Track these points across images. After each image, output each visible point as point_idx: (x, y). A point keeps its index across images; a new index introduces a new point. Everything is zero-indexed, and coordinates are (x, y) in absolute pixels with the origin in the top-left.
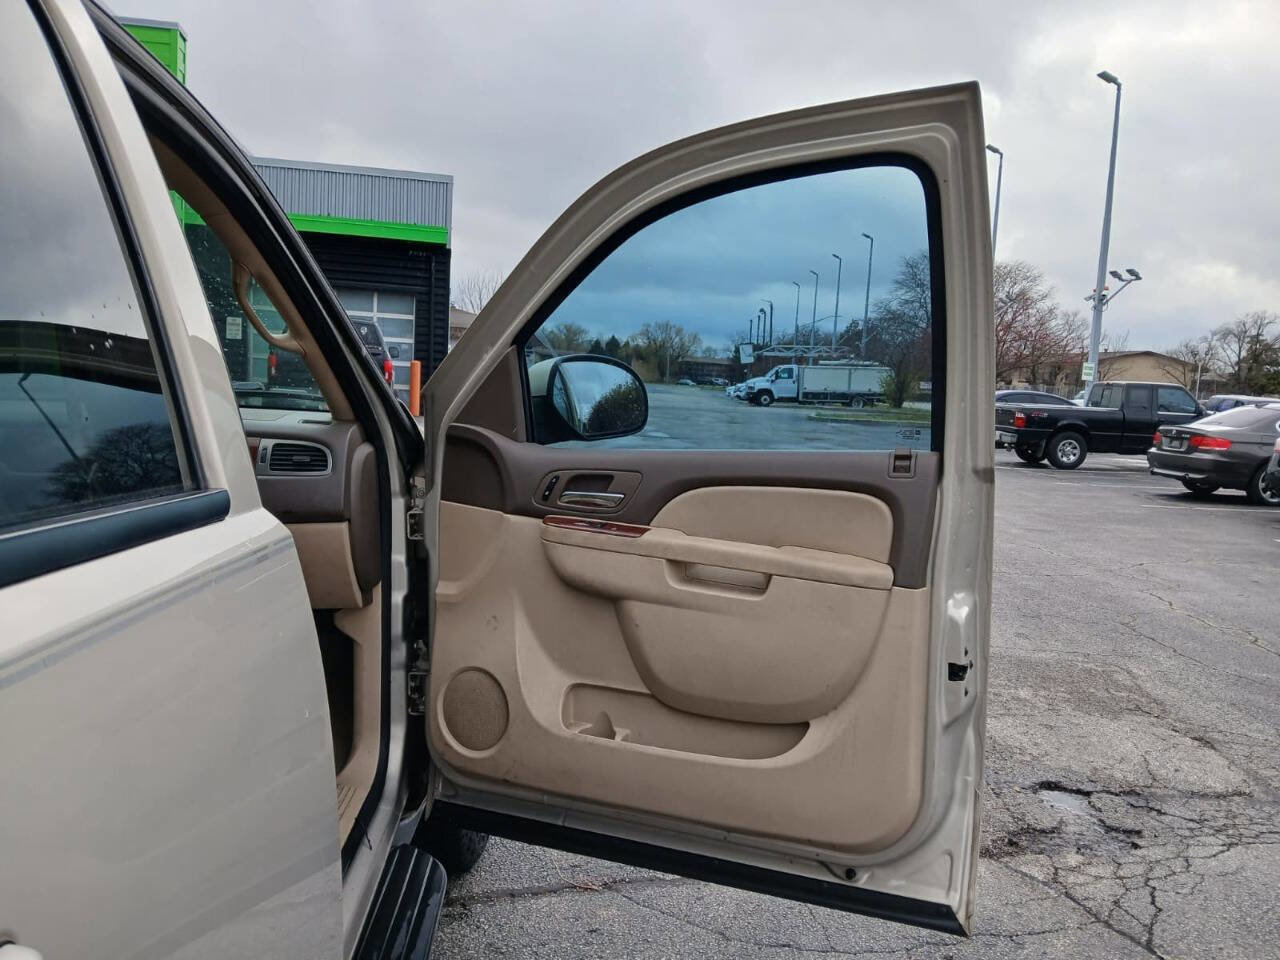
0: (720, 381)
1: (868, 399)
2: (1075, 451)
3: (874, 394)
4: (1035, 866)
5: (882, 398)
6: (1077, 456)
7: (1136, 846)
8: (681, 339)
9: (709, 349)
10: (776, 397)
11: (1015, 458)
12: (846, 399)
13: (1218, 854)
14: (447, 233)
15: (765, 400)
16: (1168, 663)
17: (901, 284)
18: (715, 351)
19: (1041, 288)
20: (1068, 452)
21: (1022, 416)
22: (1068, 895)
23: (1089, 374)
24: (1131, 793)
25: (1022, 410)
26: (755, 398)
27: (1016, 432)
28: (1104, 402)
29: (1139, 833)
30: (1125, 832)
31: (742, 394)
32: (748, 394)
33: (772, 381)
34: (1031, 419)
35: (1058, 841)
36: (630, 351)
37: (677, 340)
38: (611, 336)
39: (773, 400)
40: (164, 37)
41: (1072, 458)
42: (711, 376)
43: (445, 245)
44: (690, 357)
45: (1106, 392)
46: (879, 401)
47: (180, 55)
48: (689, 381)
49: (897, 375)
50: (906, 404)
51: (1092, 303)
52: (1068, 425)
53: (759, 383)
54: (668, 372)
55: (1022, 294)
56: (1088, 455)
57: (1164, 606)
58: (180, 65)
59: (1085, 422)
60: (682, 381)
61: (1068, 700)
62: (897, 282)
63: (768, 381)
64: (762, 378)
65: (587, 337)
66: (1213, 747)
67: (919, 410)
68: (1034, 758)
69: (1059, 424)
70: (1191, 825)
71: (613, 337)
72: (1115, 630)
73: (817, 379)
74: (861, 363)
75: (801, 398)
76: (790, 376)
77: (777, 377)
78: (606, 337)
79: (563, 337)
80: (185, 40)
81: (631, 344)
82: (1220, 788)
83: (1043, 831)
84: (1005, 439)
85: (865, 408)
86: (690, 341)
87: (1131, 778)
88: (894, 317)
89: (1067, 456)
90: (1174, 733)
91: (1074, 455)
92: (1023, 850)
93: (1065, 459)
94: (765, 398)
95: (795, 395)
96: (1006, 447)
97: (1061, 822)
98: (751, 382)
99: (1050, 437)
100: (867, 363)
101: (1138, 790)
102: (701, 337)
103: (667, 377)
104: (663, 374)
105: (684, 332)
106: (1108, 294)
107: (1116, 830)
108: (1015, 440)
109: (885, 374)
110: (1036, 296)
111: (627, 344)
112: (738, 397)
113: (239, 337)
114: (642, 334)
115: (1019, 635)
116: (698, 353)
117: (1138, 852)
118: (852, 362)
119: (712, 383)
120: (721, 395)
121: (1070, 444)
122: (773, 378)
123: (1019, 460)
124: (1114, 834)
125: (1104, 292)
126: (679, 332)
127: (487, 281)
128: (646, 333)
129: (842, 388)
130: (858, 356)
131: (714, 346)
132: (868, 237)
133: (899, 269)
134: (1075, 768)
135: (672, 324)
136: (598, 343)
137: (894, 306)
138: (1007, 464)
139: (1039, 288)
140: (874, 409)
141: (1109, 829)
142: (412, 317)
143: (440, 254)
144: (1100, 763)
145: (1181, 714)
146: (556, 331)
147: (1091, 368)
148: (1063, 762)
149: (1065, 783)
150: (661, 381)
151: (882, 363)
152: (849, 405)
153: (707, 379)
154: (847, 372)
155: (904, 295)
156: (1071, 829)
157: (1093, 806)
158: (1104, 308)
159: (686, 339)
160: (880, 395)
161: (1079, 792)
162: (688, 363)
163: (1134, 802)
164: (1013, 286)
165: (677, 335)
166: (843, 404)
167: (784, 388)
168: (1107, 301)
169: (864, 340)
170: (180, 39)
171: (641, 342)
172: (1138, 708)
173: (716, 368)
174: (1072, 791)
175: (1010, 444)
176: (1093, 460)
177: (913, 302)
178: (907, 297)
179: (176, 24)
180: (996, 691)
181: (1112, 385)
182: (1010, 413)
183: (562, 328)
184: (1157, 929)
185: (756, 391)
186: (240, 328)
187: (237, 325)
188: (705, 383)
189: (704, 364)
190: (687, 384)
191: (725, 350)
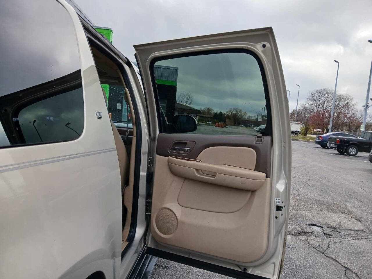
0: (252, 126)
1: (296, 133)
2: (355, 151)
3: (298, 132)
4: (303, 238)
5: (300, 133)
6: (355, 152)
7: (330, 237)
8: (241, 113)
9: (249, 116)
11: (336, 152)
13: (349, 240)
14: (176, 83)
16: (357, 203)
17: (309, 99)
18: (251, 117)
19: (354, 102)
20: (352, 151)
21: (339, 140)
22: (308, 243)
23: (363, 129)
24: (334, 228)
25: (338, 138)
27: (337, 144)
28: (364, 137)
29: (332, 235)
30: (329, 235)
32: (259, 130)
34: (341, 141)
35: (311, 235)
36: (225, 116)
37: (240, 113)
38: (220, 112)
40: (107, 32)
41: (354, 153)
42: (250, 124)
43: (175, 86)
44: (244, 118)
45: (365, 134)
46: (300, 134)
47: (111, 36)
48: (243, 126)
49: (306, 126)
50: (308, 135)
51: (364, 108)
52: (353, 143)
53: (263, 127)
54: (237, 123)
55: (347, 103)
56: (359, 152)
57: (363, 191)
58: (111, 39)
59: (357, 142)
60: (241, 125)
61: (326, 209)
62: (308, 99)
65: (213, 112)
66: (361, 222)
67: (312, 137)
68: (311, 219)
69: (350, 143)
70: (346, 235)
71: (221, 112)
72: (347, 196)
74: (294, 122)
78: (219, 112)
79: (206, 111)
80: (112, 32)
81: (226, 114)
82: (357, 229)
83: (308, 233)
84: (333, 146)
85: (296, 136)
86: (243, 114)
87: (335, 225)
88: (306, 109)
89: (352, 152)
90: (351, 218)
91: (354, 152)
92: (302, 235)
93: (351, 153)
96: (334, 149)
97: (313, 231)
98: (260, 126)
99: (347, 147)
100: (297, 122)
101: (336, 228)
102: (246, 112)
104: (235, 123)
105: (242, 111)
106: (369, 105)
107: (327, 234)
108: (336, 147)
109: (302, 126)
110: (351, 105)
111: (225, 114)
112: (257, 131)
113: (120, 109)
114: (230, 111)
115: (318, 194)
116: (246, 117)
117: (330, 238)
119: (250, 126)
120: (252, 130)
121: (353, 149)
123: (338, 153)
124: (326, 235)
125: (368, 105)
126: (240, 111)
127: (186, 94)
130: (294, 120)
131: (251, 116)
132: (298, 85)
133: (308, 95)
134: (321, 222)
135: (238, 108)
136: (216, 113)
137: (307, 106)
138: (334, 154)
139: (353, 102)
140: (298, 136)
141: (325, 234)
142: (166, 105)
143: (174, 89)
144: (328, 221)
145: (355, 215)
146: (204, 109)
147: (363, 127)
148: (319, 220)
149: (317, 225)
150: (234, 125)
151: (301, 123)
155: (310, 103)
156: (315, 233)
157: (323, 230)
158: (368, 109)
159: (243, 113)
160: (300, 132)
161: (320, 227)
162: (243, 120)
163: (334, 230)
164: (344, 101)
165: (240, 112)
168: (369, 107)
169: (296, 116)
170: (111, 32)
171: (229, 113)
172: (344, 212)
173: (251, 122)
174: (318, 226)
175: (335, 148)
176: (360, 154)
177: (313, 104)
178: (311, 103)
179: (111, 28)
180: (307, 205)
181: (367, 132)
182: (335, 139)
183: (206, 109)
184: (327, 251)
185: (262, 129)
186: (121, 106)
187: (120, 105)
188: (248, 126)
189: (247, 121)
190: (242, 126)
191: (254, 117)
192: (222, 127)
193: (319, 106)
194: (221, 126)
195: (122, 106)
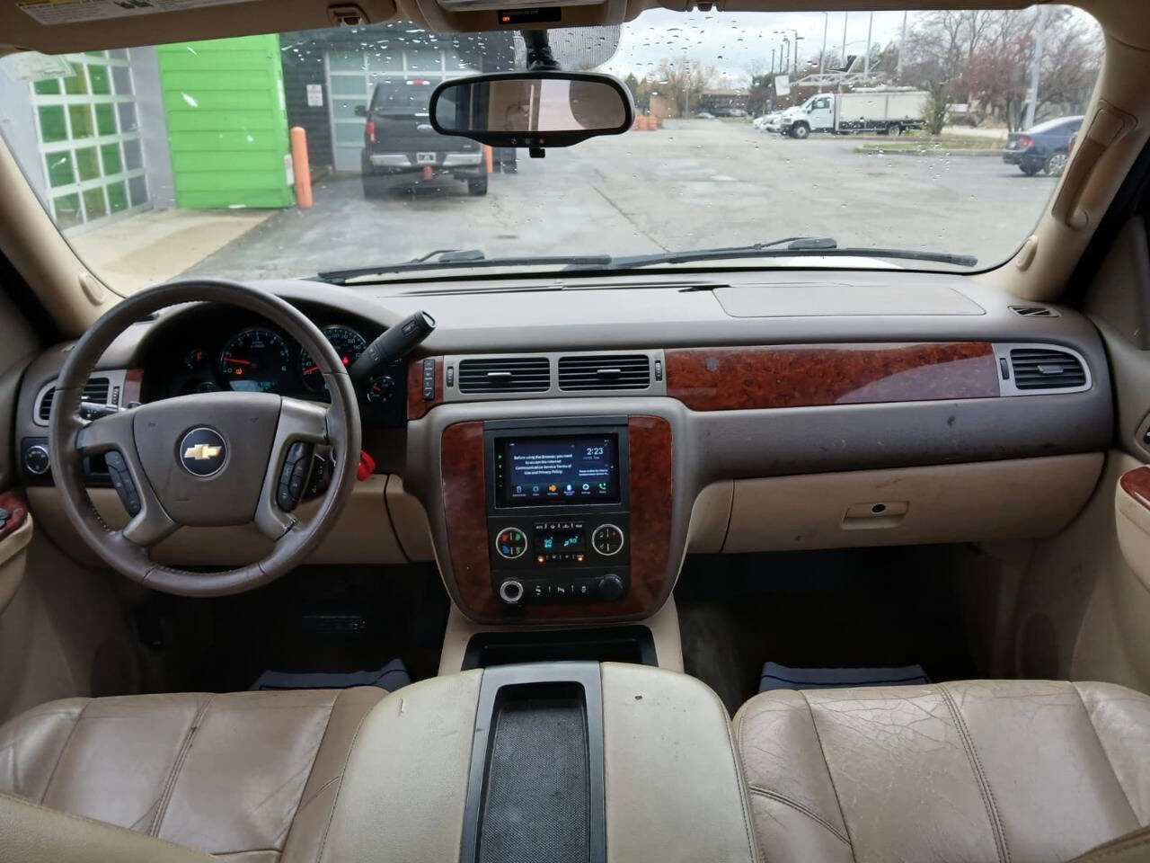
0: (738, 112)
1: (903, 126)
3: (911, 121)
5: (919, 125)
8: (699, 73)
9: (724, 81)
10: (813, 129)
12: (884, 128)
15: (801, 132)
18: (730, 82)
26: (791, 131)
31: (776, 126)
32: (782, 126)
33: (809, 112)
36: (648, 89)
37: (694, 74)
38: (628, 74)
39: (809, 130)
42: (729, 107)
44: (708, 90)
46: (915, 127)
48: (708, 115)
49: (935, 99)
50: (945, 130)
53: (795, 113)
54: (687, 107)
60: (701, 115)
63: (804, 112)
64: (797, 108)
71: (630, 74)
73: (854, 108)
74: (899, 88)
75: (837, 128)
76: (826, 105)
77: (813, 108)
81: (649, 80)
85: (903, 136)
86: (707, 74)
94: (801, 130)
95: (831, 126)
98: (786, 113)
100: (905, 88)
103: (686, 112)
104: (681, 110)
105: (701, 65)
109: (924, 100)
111: (644, 81)
112: (769, 130)
113: (320, 103)
116: (713, 86)
118: (890, 89)
119: (729, 115)
120: (747, 127)
122: (810, 108)
126: (696, 65)
128: (662, 68)
129: (878, 115)
130: (896, 82)
131: (729, 77)
137: (919, 29)
140: (910, 136)
150: (679, 116)
151: (920, 88)
152: (886, 133)
153: (724, 111)
154: (884, 98)
155: (928, 16)
159: (704, 72)
160: (917, 121)
162: (706, 96)
165: (694, 68)
166: (879, 133)
167: (820, 119)
169: (900, 64)
171: (658, 77)
173: (732, 100)
177: (937, 23)
178: (931, 18)
185: (792, 123)
186: (320, 95)
187: (317, 92)
188: (723, 115)
189: (721, 97)
190: (706, 118)
191: (740, 80)
192: (650, 129)
193: (958, 26)
194: (648, 124)
195: (324, 91)
